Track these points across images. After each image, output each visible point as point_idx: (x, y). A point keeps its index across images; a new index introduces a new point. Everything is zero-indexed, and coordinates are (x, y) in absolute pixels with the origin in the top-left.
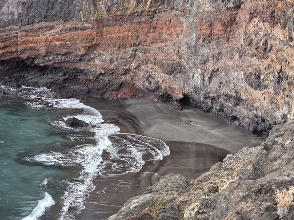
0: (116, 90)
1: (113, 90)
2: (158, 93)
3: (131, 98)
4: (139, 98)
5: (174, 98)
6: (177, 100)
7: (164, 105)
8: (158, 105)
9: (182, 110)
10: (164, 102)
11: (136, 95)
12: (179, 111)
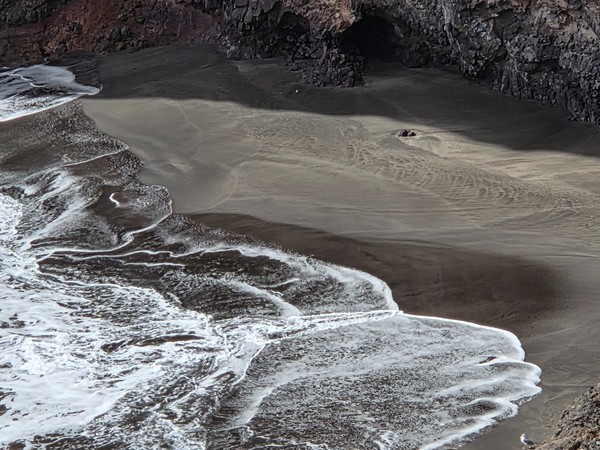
0: (35, 20)
1: (20, 22)
2: (235, 13)
3: (110, 49)
4: (147, 45)
5: (315, 27)
6: (328, 37)
7: (271, 65)
8: (242, 68)
9: (357, 80)
10: (270, 54)
11: (130, 34)
12: (346, 88)
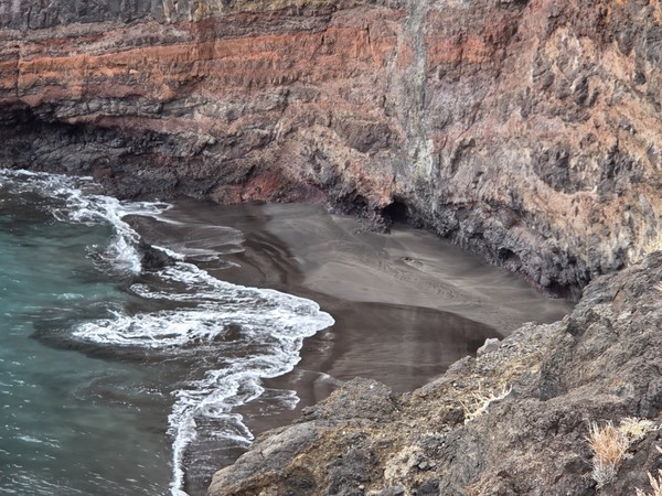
0: (239, 183)
1: (232, 183)
2: (334, 192)
3: (273, 200)
4: (291, 201)
5: (371, 204)
6: (377, 209)
7: (349, 219)
8: (335, 218)
9: (388, 231)
10: (349, 213)
11: (284, 195)
12: (381, 234)
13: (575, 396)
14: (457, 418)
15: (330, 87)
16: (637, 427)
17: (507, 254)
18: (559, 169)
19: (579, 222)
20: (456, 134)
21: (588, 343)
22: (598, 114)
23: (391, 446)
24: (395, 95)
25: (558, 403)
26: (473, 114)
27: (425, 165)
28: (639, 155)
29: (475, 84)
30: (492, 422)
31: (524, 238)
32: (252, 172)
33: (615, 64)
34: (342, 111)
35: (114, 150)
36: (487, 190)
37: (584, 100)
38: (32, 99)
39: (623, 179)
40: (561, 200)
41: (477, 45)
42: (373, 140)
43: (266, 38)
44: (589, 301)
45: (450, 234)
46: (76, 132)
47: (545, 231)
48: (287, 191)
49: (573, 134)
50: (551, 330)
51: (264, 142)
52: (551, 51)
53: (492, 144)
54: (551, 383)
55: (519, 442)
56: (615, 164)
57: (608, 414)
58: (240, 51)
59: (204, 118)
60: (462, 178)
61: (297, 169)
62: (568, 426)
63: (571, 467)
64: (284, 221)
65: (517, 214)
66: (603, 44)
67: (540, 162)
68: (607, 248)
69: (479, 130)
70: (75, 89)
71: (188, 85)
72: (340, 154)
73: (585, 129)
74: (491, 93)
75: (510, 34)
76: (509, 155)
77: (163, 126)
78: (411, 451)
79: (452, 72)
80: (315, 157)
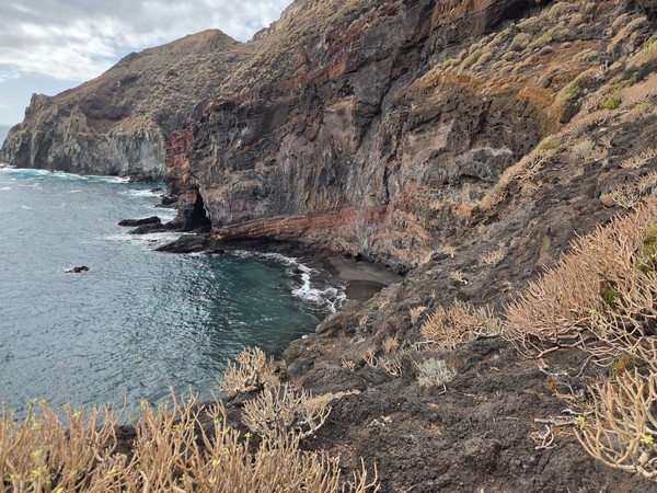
13: (405, 302)
14: (377, 308)
15: (341, 227)
16: (422, 309)
17: (388, 266)
18: (399, 244)
19: (405, 257)
20: (373, 237)
21: (408, 288)
22: (408, 230)
23: (360, 316)
24: (357, 228)
25: (401, 303)
26: (377, 232)
27: (366, 245)
28: (419, 239)
29: (377, 224)
30: (385, 309)
31: (392, 262)
32: (323, 250)
33: (411, 217)
34: (345, 233)
35: (289, 246)
36: (382, 250)
37: (404, 226)
38: (268, 235)
39: (416, 246)
40: (400, 252)
41: (376, 214)
42: (352, 240)
43: (325, 216)
44: (409, 277)
45: (373, 262)
46: (279, 242)
47: (397, 260)
48: (332, 254)
49: (402, 235)
50: (399, 285)
51: (326, 242)
52: (395, 215)
53: (382, 239)
54: (399, 299)
55: (392, 314)
56: (413, 242)
57: (414, 306)
58: (318, 220)
59: (310, 237)
60: (375, 248)
61: (334, 248)
62: (404, 309)
63: (405, 320)
64: (333, 261)
65: (389, 256)
66: (408, 212)
67: (394, 243)
68: (413, 263)
69: (379, 235)
70: (278, 232)
71: (306, 229)
72: (344, 244)
73: (405, 234)
74: (381, 226)
75: (385, 211)
76: (386, 241)
77: (301, 239)
78: (366, 317)
79: (371, 221)
80: (338, 245)
